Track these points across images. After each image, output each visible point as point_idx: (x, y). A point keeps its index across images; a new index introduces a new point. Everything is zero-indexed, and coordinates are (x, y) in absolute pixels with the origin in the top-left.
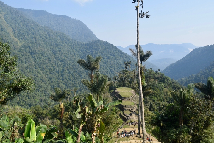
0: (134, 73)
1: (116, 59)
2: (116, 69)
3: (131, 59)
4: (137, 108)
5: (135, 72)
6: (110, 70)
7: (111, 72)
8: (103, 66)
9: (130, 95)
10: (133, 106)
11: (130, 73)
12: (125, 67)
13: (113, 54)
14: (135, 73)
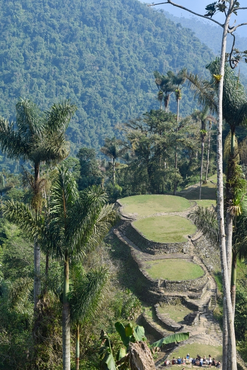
0: (200, 123)
1: (109, 42)
2: (110, 94)
3: (185, 43)
4: (215, 291)
5: (203, 123)
6: (82, 99)
7: (87, 108)
8: (46, 77)
9: (184, 232)
10: (199, 283)
11: (181, 126)
12: (160, 98)
13: (95, 18)
14: (203, 127)
